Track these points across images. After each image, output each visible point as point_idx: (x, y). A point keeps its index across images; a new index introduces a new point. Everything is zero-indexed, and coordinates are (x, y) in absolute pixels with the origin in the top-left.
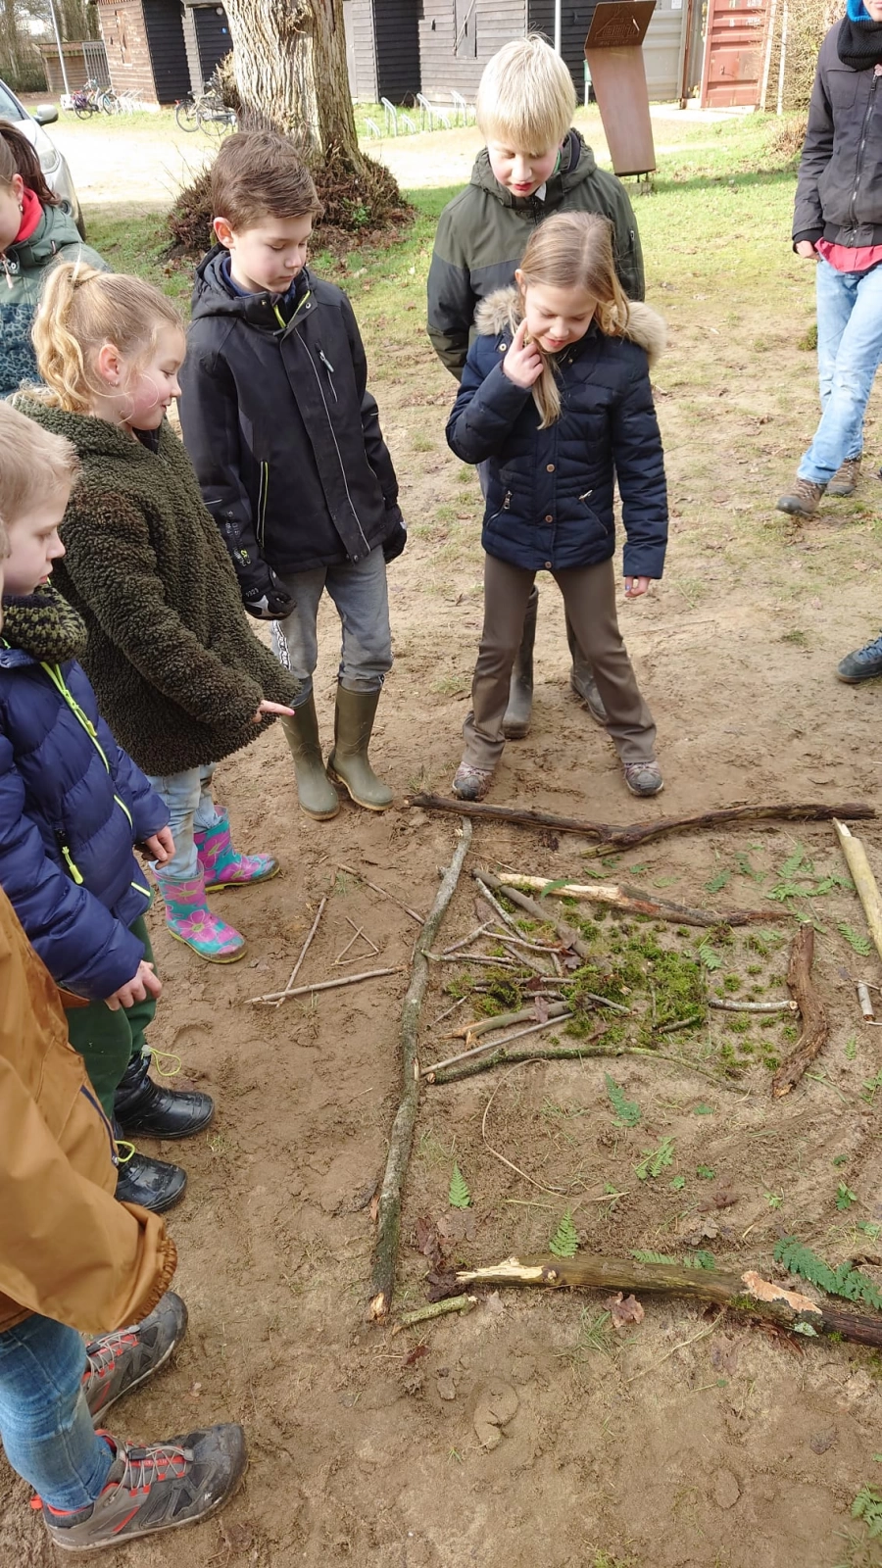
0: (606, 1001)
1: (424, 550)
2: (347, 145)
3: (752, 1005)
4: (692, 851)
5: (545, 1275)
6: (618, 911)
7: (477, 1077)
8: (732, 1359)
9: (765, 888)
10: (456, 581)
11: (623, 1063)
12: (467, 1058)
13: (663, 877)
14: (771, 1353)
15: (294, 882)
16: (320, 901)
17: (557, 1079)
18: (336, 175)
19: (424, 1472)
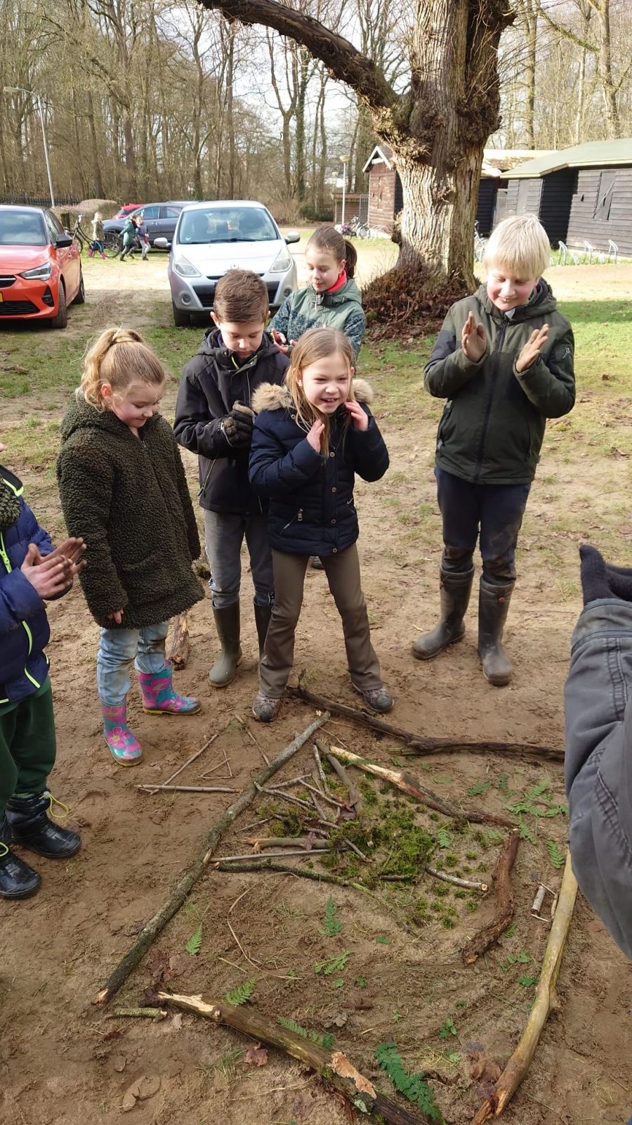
0: (355, 847)
1: (400, 530)
2: (465, 271)
3: (456, 879)
4: (472, 766)
5: (213, 1013)
6: (398, 791)
7: (248, 874)
8: (308, 1111)
9: (510, 802)
10: (410, 553)
11: (346, 893)
12: (250, 859)
13: (442, 777)
14: (336, 1115)
15: (205, 720)
16: (213, 735)
17: (298, 890)
18: (453, 289)
19: (80, 1110)
